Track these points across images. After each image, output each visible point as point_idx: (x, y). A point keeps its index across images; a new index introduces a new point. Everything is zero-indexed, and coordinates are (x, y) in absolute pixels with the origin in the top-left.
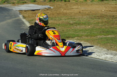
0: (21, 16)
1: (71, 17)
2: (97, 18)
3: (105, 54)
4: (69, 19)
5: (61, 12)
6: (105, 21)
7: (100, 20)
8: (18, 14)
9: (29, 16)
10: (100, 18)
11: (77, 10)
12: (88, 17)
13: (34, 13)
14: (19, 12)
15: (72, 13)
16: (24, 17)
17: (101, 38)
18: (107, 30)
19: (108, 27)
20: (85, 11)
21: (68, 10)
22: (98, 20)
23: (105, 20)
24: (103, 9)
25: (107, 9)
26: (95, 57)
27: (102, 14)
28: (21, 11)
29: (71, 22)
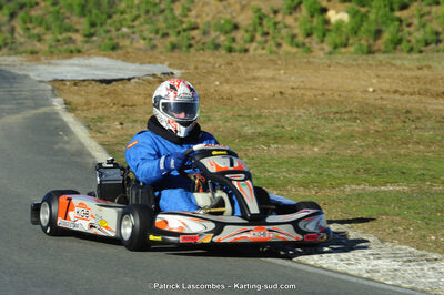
0: (58, 104)
1: (249, 110)
2: (346, 116)
3: (371, 257)
4: (240, 119)
5: (212, 90)
6: (376, 128)
7: (357, 127)
8: (49, 94)
9: (88, 104)
10: (356, 118)
11: (273, 84)
12: (313, 113)
13: (108, 94)
14: (50, 87)
15: (251, 96)
16: (70, 107)
17: (359, 194)
18: (381, 163)
19: (385, 151)
20: (303, 92)
21: (236, 83)
22: (347, 123)
23: (378, 124)
24: (371, 85)
25: (385, 86)
26: (333, 267)
27: (367, 104)
28: (58, 84)
29: (248, 130)
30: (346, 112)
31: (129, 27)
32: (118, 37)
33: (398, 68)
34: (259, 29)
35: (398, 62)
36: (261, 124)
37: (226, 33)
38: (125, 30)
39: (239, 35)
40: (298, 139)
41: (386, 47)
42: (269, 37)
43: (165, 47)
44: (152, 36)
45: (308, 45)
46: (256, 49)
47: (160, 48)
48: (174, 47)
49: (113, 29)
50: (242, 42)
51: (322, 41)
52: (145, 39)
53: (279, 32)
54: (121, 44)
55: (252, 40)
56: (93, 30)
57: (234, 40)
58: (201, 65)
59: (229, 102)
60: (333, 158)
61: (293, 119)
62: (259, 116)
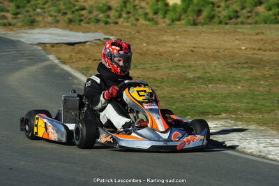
0: (53, 59)
2: (246, 66)
4: (179, 68)
7: (255, 72)
12: (224, 64)
13: (79, 52)
28: (43, 46)
29: (190, 75)
30: (245, 63)
31: (41, 8)
32: (34, 15)
33: (243, 33)
34: (124, 9)
36: (194, 71)
37: (103, 12)
38: (39, 10)
39: (112, 13)
40: (224, 80)
41: (205, 20)
42: (130, 15)
43: (65, 21)
44: (56, 14)
45: (156, 20)
46: (123, 22)
47: (62, 22)
48: (71, 21)
49: (31, 10)
50: (114, 18)
51: (164, 17)
52: (51, 16)
53: (137, 11)
54: (37, 19)
55: (120, 16)
56: (18, 11)
57: (108, 16)
58: (123, 33)
59: (162, 57)
60: (256, 93)
61: (213, 68)
62: (190, 66)
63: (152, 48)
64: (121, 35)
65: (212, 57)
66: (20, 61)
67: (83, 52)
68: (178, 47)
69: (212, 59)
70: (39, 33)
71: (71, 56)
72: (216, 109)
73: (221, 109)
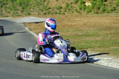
0: (27, 29)
1: (78, 29)
2: (104, 29)
7: (108, 32)
8: (24, 26)
12: (95, 29)
13: (39, 26)
23: (113, 31)
28: (25, 24)
29: (80, 34)
30: (104, 28)
31: (33, 9)
32: (30, 12)
33: (111, 17)
34: (67, 8)
35: (110, 15)
36: (83, 32)
37: (59, 9)
38: (32, 9)
39: (62, 10)
40: (94, 35)
41: (101, 12)
42: (70, 10)
43: (43, 14)
44: (39, 11)
46: (67, 13)
47: (41, 14)
48: (45, 14)
49: (29, 9)
50: (63, 12)
51: (84, 11)
52: (37, 12)
53: (73, 9)
54: (31, 13)
55: (66, 11)
56: (23, 10)
57: (61, 11)
58: (60, 18)
59: (72, 27)
60: (105, 40)
61: (90, 30)
62: (82, 30)
63: (69, 23)
64: (59, 18)
65: (93, 26)
66: (13, 30)
67: (41, 26)
68: (80, 23)
69: (92, 27)
70: (25, 19)
71: (35, 27)
72: (86, 47)
73: (89, 47)
